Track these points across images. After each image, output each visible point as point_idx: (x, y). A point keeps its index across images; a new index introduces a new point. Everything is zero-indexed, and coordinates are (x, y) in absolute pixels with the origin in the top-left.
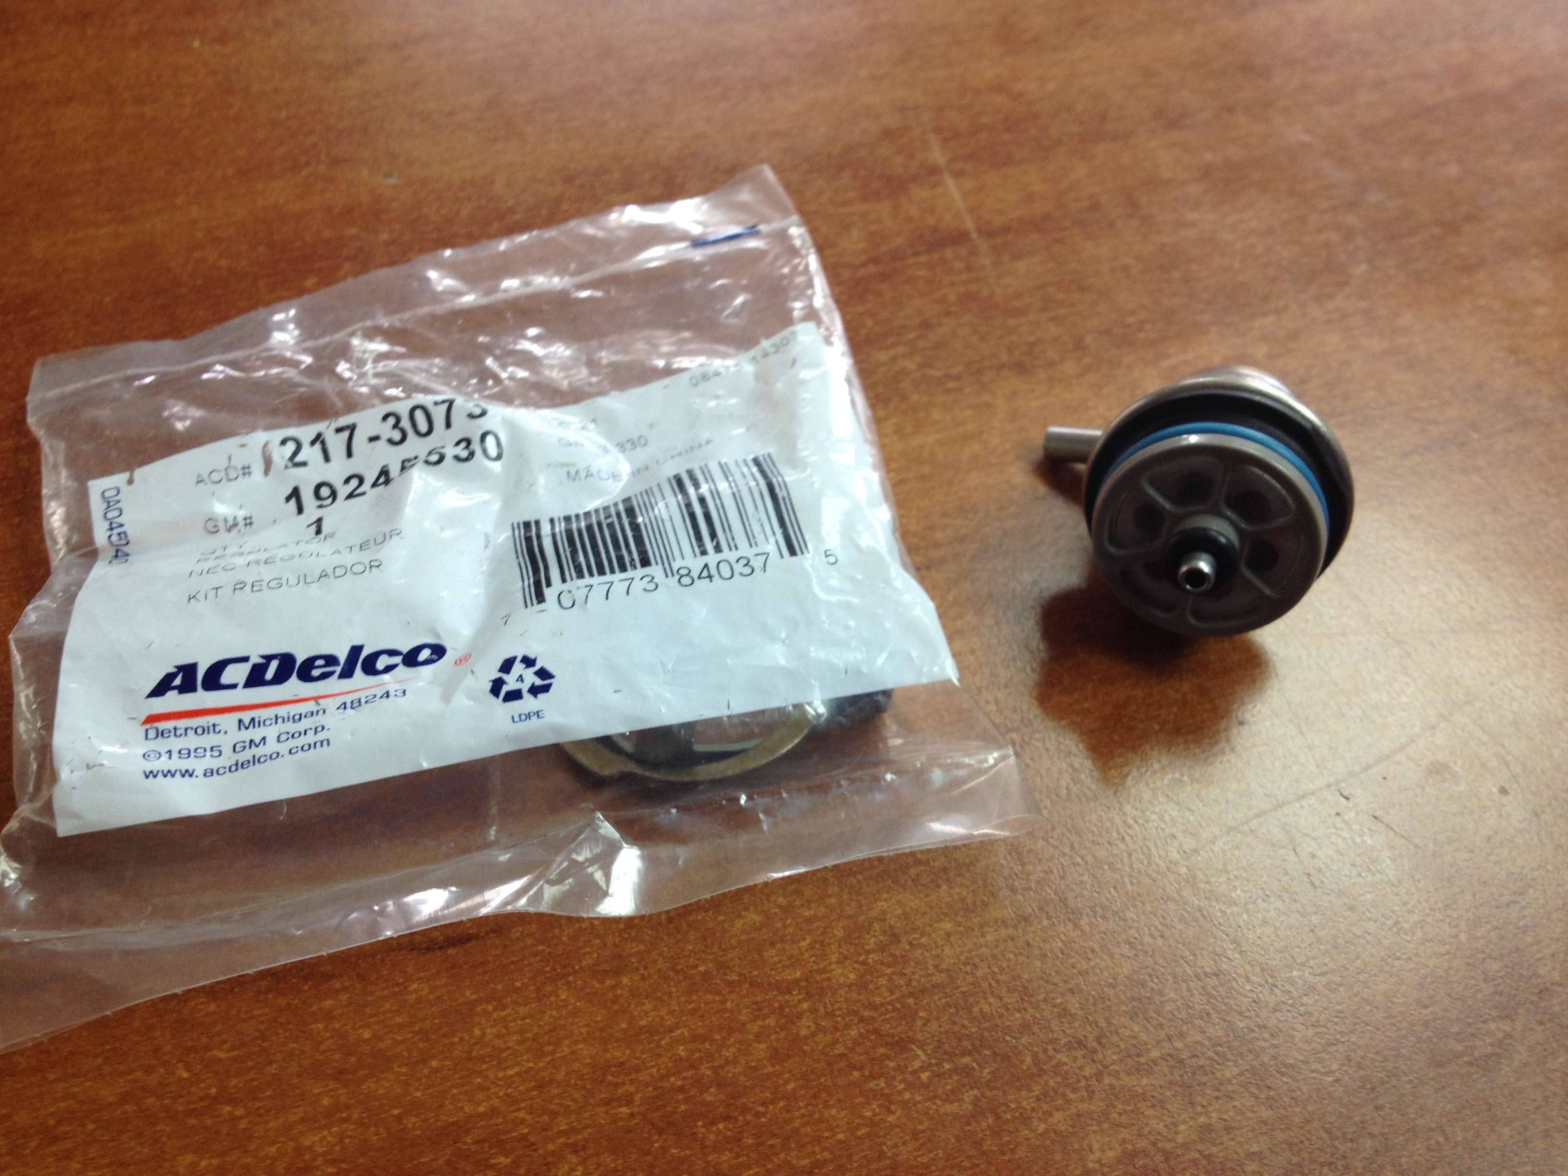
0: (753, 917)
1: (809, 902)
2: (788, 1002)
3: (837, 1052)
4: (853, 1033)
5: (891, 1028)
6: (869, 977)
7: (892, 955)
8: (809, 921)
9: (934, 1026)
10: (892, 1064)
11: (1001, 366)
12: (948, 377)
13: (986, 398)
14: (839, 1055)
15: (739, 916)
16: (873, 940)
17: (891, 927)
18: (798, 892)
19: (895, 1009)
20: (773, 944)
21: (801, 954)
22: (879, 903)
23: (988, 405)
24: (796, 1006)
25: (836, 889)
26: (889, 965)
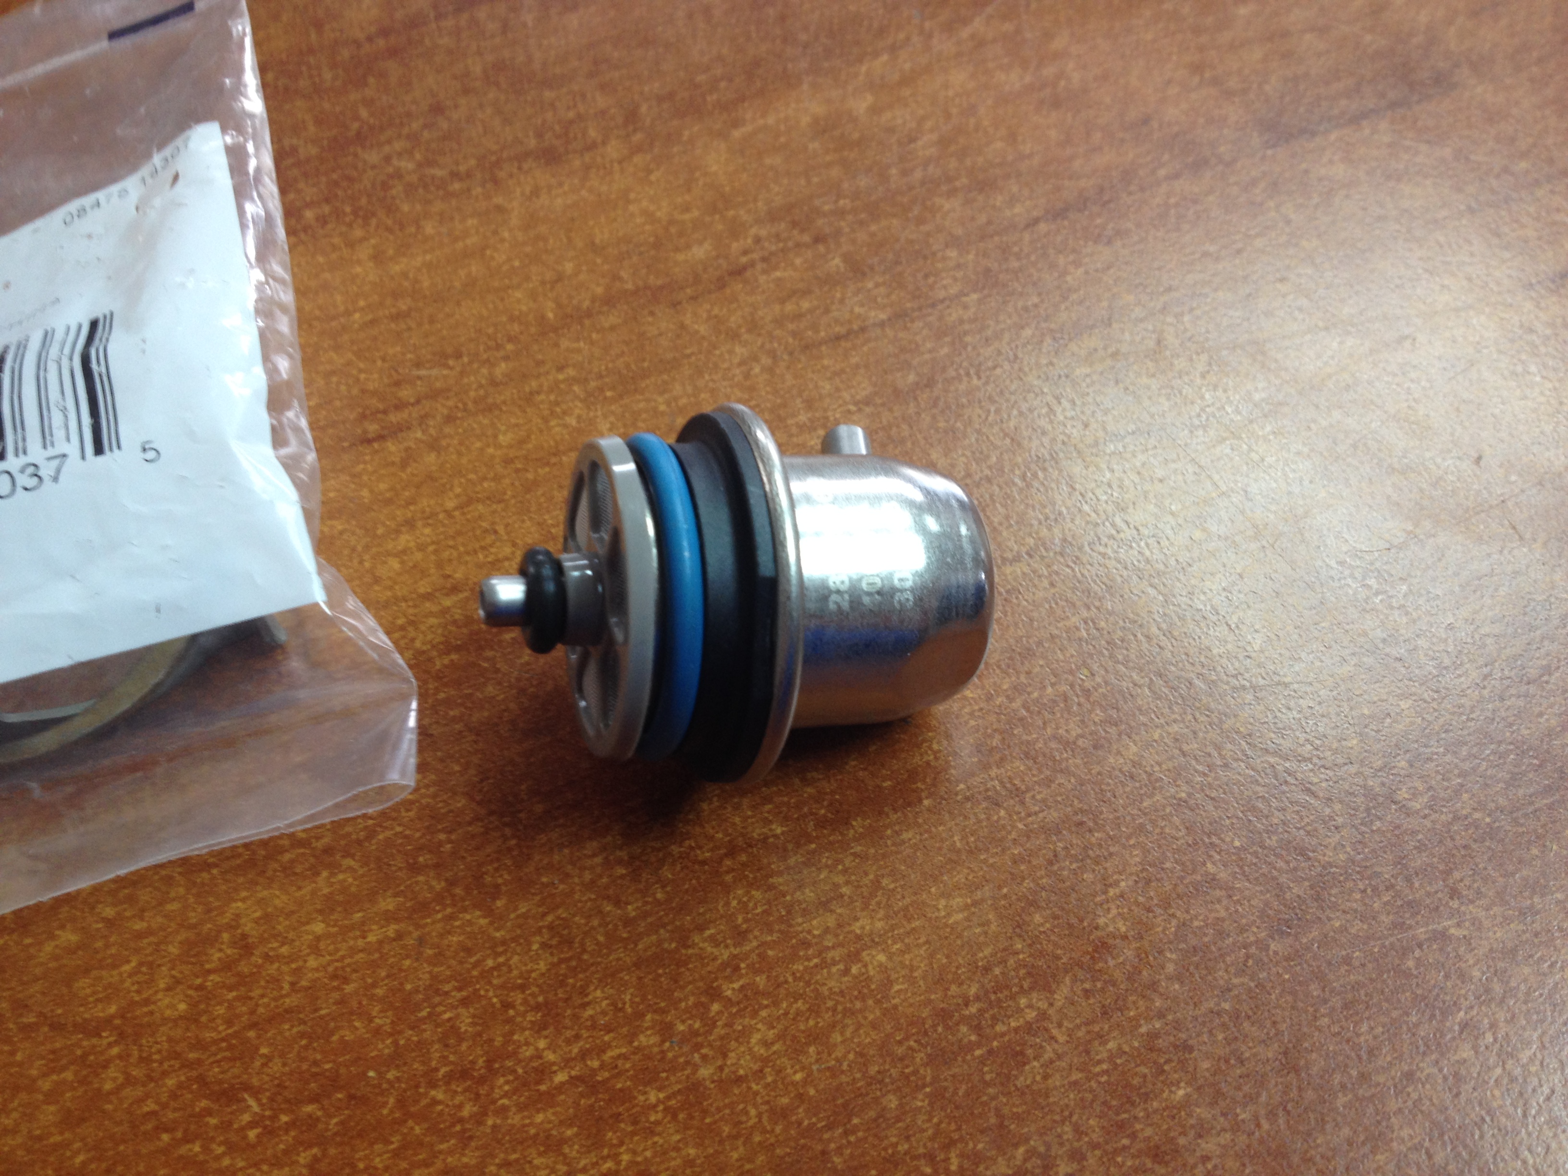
0: (69, 937)
1: (143, 910)
2: (94, 1046)
3: (146, 1109)
4: (171, 1082)
5: (222, 1072)
6: (202, 1006)
7: (238, 974)
8: (140, 935)
9: (276, 1066)
10: (213, 1121)
11: (527, 154)
12: (455, 175)
13: (499, 200)
14: (148, 1113)
15: (52, 937)
16: (218, 955)
17: (244, 936)
18: (131, 899)
19: (231, 1047)
20: (87, 971)
21: (122, 981)
22: (234, 905)
23: (500, 209)
24: (102, 1053)
25: (182, 891)
26: (230, 989)
